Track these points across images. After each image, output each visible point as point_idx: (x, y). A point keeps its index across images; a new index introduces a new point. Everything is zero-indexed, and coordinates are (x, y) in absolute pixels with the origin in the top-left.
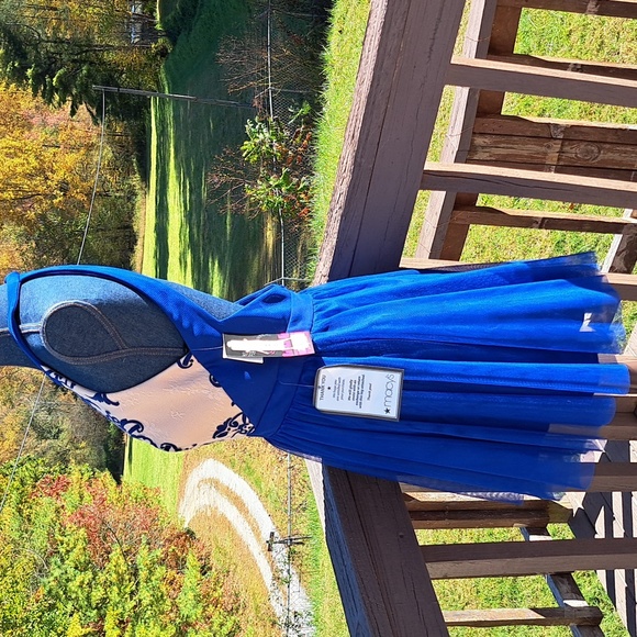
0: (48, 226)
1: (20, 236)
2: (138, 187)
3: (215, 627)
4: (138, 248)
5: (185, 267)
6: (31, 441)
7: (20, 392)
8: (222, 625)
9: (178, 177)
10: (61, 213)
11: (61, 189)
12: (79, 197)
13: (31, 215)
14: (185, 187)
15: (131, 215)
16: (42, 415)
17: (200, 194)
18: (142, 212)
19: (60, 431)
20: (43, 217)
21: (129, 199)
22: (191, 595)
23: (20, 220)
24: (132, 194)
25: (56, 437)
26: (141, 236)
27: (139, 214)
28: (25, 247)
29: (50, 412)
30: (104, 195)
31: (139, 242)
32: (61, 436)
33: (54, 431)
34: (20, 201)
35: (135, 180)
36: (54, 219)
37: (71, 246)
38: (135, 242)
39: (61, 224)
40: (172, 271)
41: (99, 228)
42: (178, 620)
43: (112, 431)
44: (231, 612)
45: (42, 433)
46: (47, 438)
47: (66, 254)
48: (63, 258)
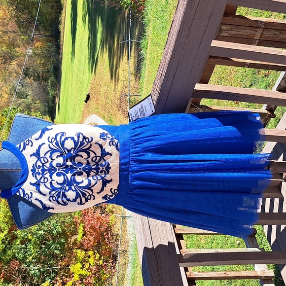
1: (9, 3)
4: (63, 12)
6: (14, 99)
7: (9, 76)
16: (19, 88)
19: (27, 95)
25: (26, 97)
26: (65, 6)
28: (11, 8)
29: (23, 86)
31: (64, 10)
32: (28, 97)
33: (25, 95)
37: (32, 9)
40: (79, 25)
41: (45, 1)
43: (50, 97)
45: (20, 95)
46: (21, 98)
47: (30, 13)
48: (29, 15)
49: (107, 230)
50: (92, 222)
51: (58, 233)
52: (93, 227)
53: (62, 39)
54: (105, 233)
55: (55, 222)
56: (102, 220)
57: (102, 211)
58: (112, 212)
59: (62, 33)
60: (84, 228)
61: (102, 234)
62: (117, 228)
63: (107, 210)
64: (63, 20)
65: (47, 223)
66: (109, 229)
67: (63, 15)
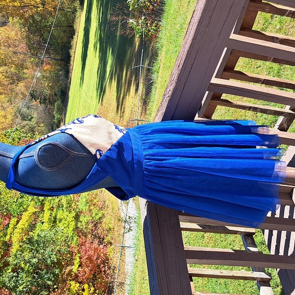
0: (34, 21)
1: (21, 24)
2: (78, 8)
3: (94, 215)
4: (75, 37)
5: (96, 49)
6: (18, 120)
7: (15, 97)
8: (96, 214)
9: (97, 6)
10: (41, 15)
11: (42, 4)
12: (50, 9)
13: (27, 15)
14: (100, 11)
15: (73, 21)
16: (24, 110)
17: (106, 15)
18: (79, 20)
19: (32, 118)
20: (32, 17)
21: (73, 13)
22: (84, 200)
23: (22, 16)
24: (75, 11)
25: (30, 120)
26: (77, 31)
27: (77, 21)
28: (23, 30)
29: (28, 108)
30: (61, 9)
31: (76, 34)
32: (32, 120)
33: (30, 117)
34: (23, 7)
35: (77, 4)
36: (38, 18)
37: (44, 32)
38: (74, 34)
39: (41, 21)
40: (90, 50)
41: (58, 25)
42: (77, 210)
43: (56, 121)
44: (101, 209)
45: (24, 118)
46: (26, 120)
47: (42, 35)
48: (40, 37)
49: (104, 262)
50: (90, 253)
51: (53, 262)
52: (90, 259)
53: (72, 63)
54: (102, 265)
55: (50, 250)
56: (100, 251)
57: (101, 242)
58: (111, 244)
59: (72, 58)
60: (80, 258)
61: (98, 266)
62: (115, 261)
63: (105, 240)
64: (74, 45)
65: (42, 251)
66: (106, 261)
67: (75, 40)
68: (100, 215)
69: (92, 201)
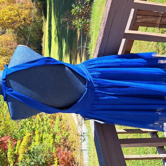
0: (20, 29)
1: (13, 32)
2: (44, 20)
3: (63, 134)
4: (44, 36)
5: (56, 41)
8: (65, 134)
9: (54, 17)
10: (24, 26)
11: (24, 20)
12: (28, 22)
13: (16, 27)
14: (56, 20)
15: (42, 27)
17: (60, 22)
18: (45, 26)
20: (19, 27)
21: (41, 23)
22: (57, 126)
23: (13, 28)
24: (42, 21)
26: (44, 33)
27: (44, 27)
28: (14, 35)
30: (35, 22)
31: (44, 35)
34: (13, 23)
35: (43, 18)
36: (22, 28)
37: (26, 35)
38: (43, 35)
40: (53, 43)
41: (34, 30)
42: (54, 132)
44: (67, 131)
47: (25, 37)
48: (24, 38)
49: (71, 161)
50: (63, 156)
51: (43, 163)
52: (63, 159)
53: (43, 51)
54: (71, 162)
55: (41, 156)
56: (69, 154)
57: (69, 149)
58: (75, 150)
59: (43, 48)
60: (58, 160)
61: (69, 163)
62: (78, 159)
63: (71, 148)
64: (44, 41)
65: (36, 157)
66: (73, 160)
67: (44, 38)
68: (67, 134)
69: (61, 126)
